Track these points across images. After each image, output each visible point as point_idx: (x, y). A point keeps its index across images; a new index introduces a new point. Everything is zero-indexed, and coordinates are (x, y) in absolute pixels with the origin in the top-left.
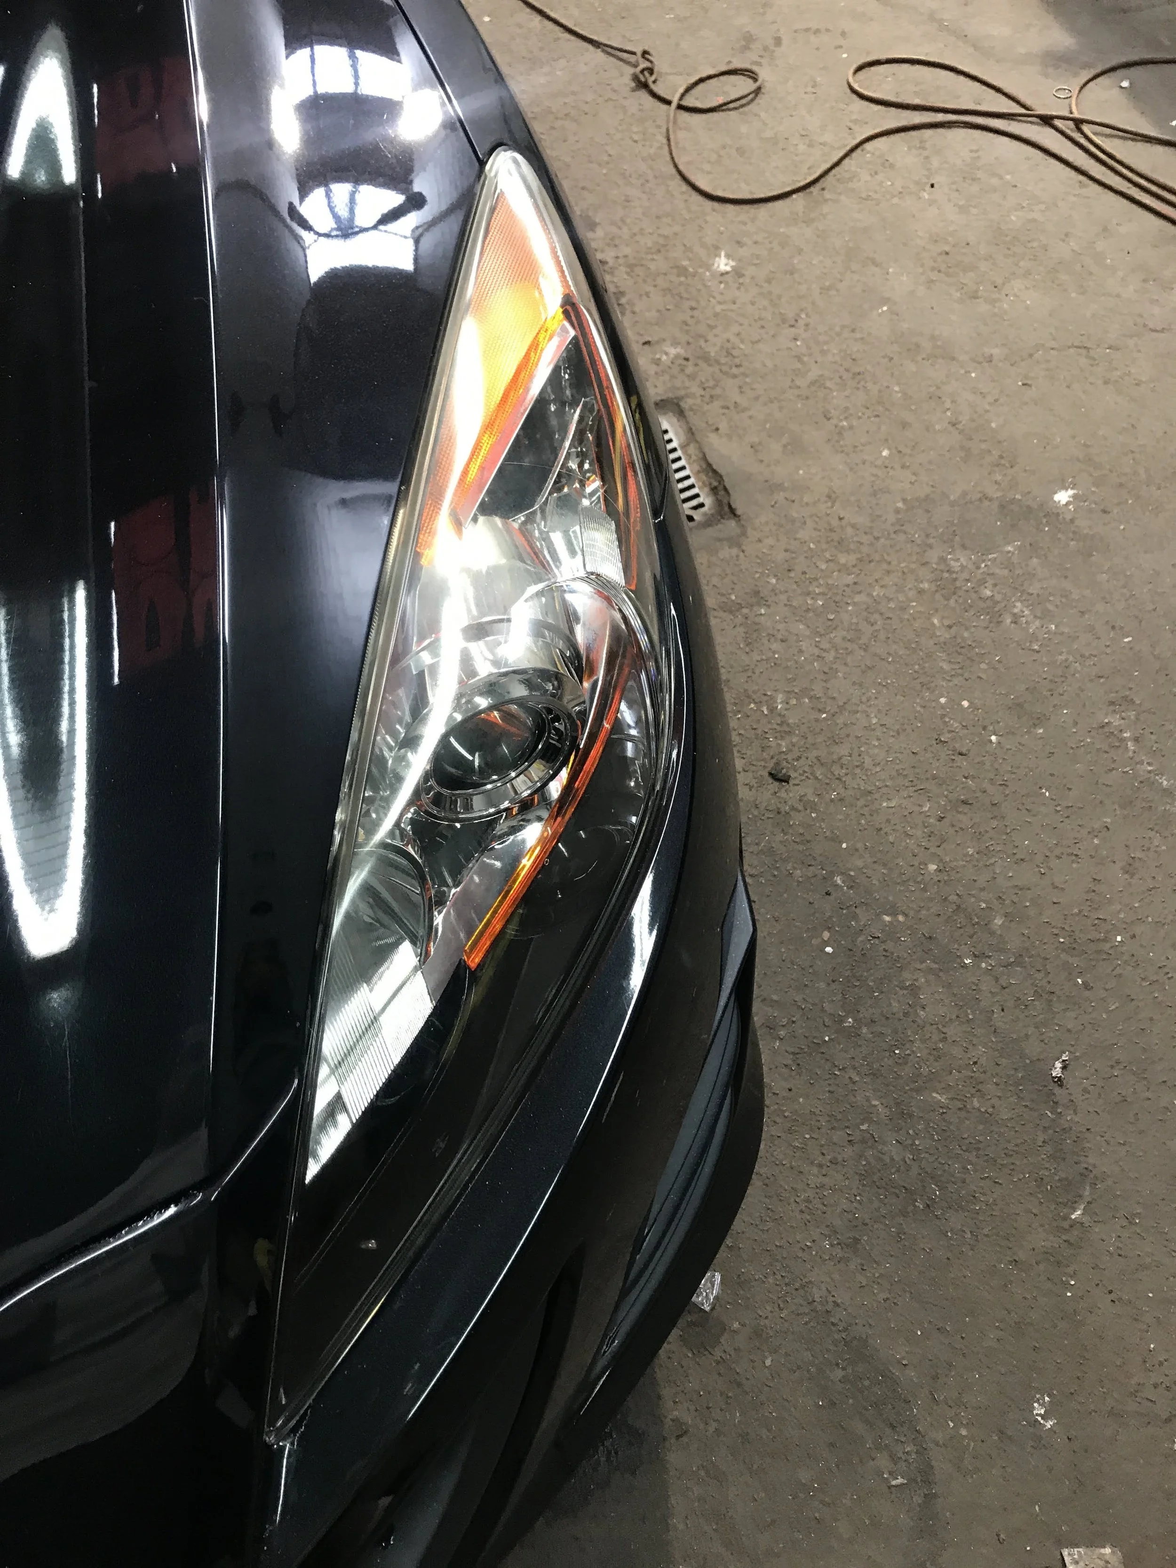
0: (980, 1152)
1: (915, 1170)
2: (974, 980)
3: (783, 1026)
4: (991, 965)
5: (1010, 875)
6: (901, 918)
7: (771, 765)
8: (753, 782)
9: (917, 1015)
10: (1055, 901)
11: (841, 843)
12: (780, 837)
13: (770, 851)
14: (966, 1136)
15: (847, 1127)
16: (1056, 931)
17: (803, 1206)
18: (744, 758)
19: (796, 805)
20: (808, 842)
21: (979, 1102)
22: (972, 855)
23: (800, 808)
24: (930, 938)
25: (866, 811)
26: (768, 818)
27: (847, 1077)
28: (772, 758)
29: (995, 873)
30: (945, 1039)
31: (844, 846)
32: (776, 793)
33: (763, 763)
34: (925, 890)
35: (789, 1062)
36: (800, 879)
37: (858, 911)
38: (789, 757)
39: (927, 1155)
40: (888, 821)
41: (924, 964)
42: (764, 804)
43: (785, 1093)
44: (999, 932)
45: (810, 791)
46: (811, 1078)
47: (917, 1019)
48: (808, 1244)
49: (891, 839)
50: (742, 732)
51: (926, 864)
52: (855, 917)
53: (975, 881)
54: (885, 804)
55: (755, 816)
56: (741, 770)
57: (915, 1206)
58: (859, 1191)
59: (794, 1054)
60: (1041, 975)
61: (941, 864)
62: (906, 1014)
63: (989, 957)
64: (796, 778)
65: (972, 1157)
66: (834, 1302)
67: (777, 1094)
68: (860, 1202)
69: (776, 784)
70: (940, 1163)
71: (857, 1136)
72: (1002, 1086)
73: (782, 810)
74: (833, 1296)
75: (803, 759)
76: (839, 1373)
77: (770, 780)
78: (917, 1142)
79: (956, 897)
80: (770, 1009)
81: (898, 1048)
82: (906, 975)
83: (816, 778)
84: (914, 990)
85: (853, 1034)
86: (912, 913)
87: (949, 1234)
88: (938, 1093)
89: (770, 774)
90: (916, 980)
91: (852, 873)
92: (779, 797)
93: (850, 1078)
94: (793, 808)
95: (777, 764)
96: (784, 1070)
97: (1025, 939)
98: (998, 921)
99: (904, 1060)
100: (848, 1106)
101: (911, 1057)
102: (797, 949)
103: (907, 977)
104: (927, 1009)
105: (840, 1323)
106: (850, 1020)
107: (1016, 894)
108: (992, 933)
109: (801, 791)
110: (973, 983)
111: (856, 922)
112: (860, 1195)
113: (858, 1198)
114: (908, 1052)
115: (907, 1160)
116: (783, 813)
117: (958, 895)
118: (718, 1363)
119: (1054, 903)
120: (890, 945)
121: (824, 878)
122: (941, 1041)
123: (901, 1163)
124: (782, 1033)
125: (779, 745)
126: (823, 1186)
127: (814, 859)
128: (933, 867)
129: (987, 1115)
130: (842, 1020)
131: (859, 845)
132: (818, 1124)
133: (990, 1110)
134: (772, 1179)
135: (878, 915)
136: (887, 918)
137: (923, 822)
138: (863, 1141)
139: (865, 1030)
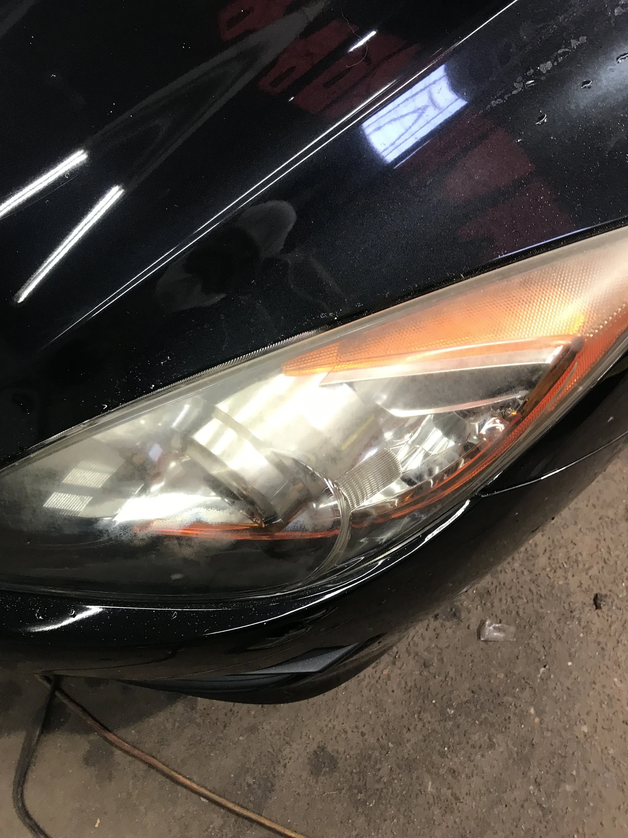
0: (407, 825)
1: (377, 786)
2: (518, 784)
3: (429, 672)
4: (534, 793)
5: (608, 786)
6: (537, 720)
7: (604, 592)
8: (584, 586)
9: (476, 754)
10: (603, 823)
11: (571, 661)
12: (553, 619)
13: (541, 617)
14: (413, 812)
15: (386, 735)
16: (580, 830)
17: (330, 725)
18: (599, 572)
19: (583, 620)
20: (560, 638)
21: (438, 813)
22: (609, 754)
23: (583, 624)
24: (533, 745)
25: (604, 669)
26: (564, 607)
27: (416, 723)
28: (610, 591)
29: (603, 774)
30: (468, 777)
31: (570, 664)
32: (585, 604)
33: (602, 587)
34: (566, 730)
35: (410, 685)
36: (531, 645)
37: (528, 689)
38: (616, 601)
39: (391, 790)
40: (604, 686)
41: (513, 747)
42: (572, 600)
43: (390, 690)
44: (560, 790)
45: (598, 625)
46: (406, 702)
47: (474, 755)
48: (311, 737)
49: (591, 693)
50: (619, 563)
51: (585, 724)
52: (523, 689)
53: (590, 762)
54: (616, 680)
55: (561, 598)
56: (590, 574)
57: (357, 794)
58: (352, 756)
59: (415, 685)
60: (544, 830)
61: (590, 735)
62: (473, 746)
63: (539, 790)
64: (604, 612)
65: (402, 820)
66: (286, 764)
67: (387, 685)
68: (346, 759)
69: (592, 602)
70: (390, 801)
71: (384, 742)
72: (455, 826)
73: (575, 613)
74: (289, 762)
75: (621, 612)
76: (251, 781)
77: (592, 597)
78: (396, 781)
79: (572, 752)
80: (436, 660)
81: (448, 749)
82: (500, 737)
83: (610, 626)
84: (492, 746)
85: (445, 718)
86: (544, 726)
87: (350, 821)
88: (432, 785)
89: (596, 596)
90: (499, 745)
91: (552, 676)
92: (583, 608)
93: (417, 725)
94: (579, 620)
95: (606, 596)
96: (403, 683)
97: (564, 811)
98: (568, 788)
99: (443, 755)
100: (399, 731)
101: (447, 759)
102: (483, 661)
103: (499, 739)
104: (483, 759)
105: (276, 772)
106: (453, 712)
107: (595, 794)
108: (558, 786)
109: (596, 619)
110: (516, 785)
111: (520, 692)
112: (350, 757)
113: (348, 756)
114: (449, 756)
115: (383, 779)
116: (573, 615)
117: (573, 753)
118: (231, 710)
119: (601, 824)
120: (514, 719)
121: (539, 660)
122: (466, 776)
123: (379, 776)
124: (425, 673)
125: (622, 591)
126: (346, 732)
127: (550, 648)
128: (585, 729)
129: (432, 822)
130: (451, 706)
131: (575, 673)
132: (380, 716)
133: (437, 823)
134: (337, 701)
135: (532, 704)
136: (532, 711)
137: (616, 711)
138: (382, 747)
139: (451, 723)
